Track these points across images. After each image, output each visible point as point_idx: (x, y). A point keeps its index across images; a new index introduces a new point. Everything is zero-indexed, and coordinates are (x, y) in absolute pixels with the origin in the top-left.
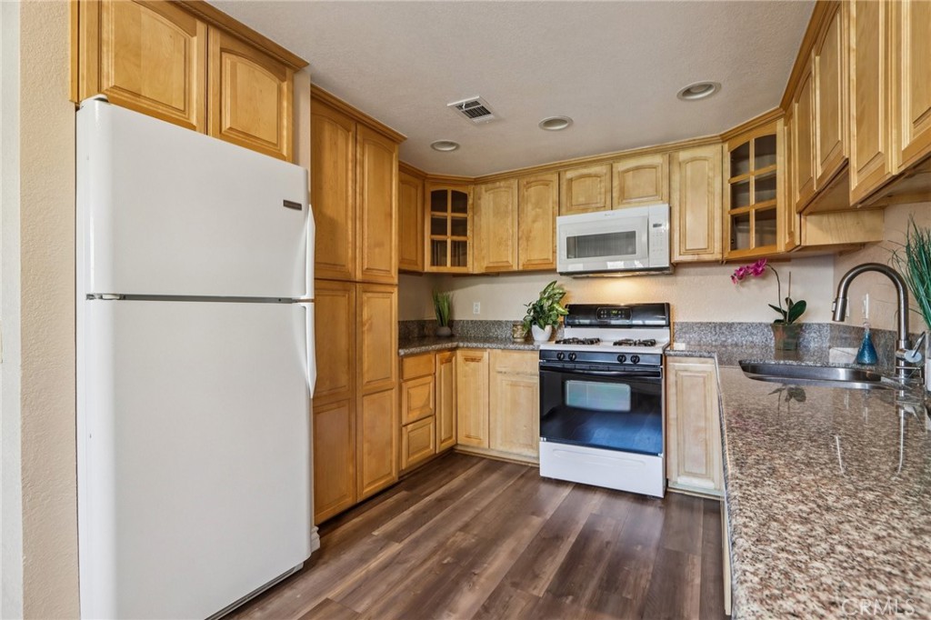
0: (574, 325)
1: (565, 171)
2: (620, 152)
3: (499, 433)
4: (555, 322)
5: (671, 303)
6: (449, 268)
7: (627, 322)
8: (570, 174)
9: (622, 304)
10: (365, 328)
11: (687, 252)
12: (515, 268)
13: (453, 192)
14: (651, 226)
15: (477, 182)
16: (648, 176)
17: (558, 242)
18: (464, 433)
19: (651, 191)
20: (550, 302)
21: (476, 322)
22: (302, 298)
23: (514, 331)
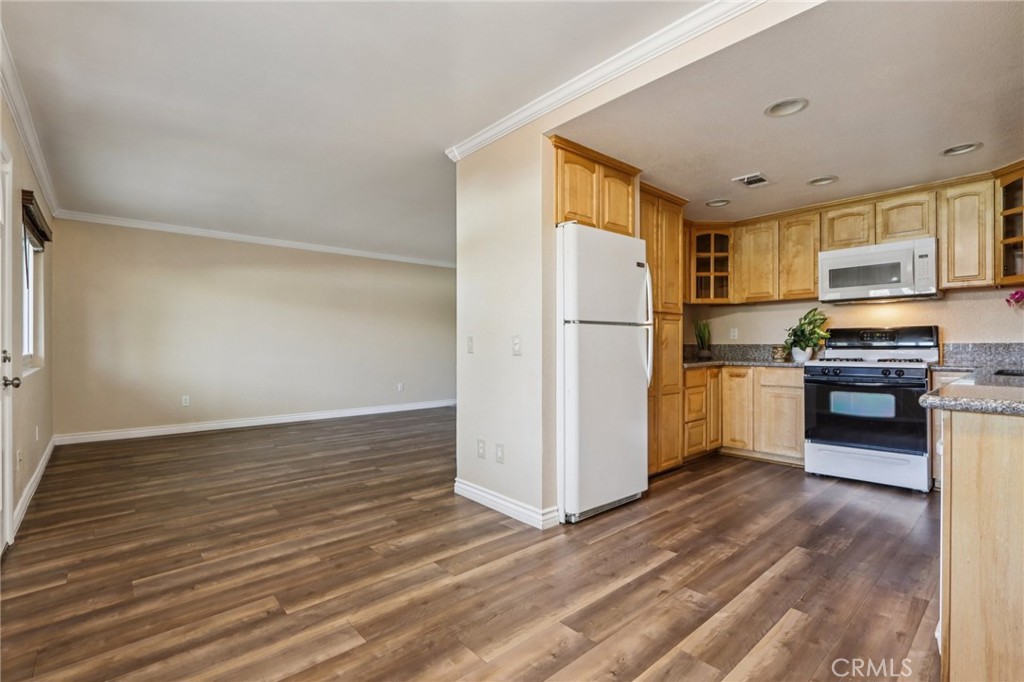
0: (835, 347)
1: (827, 211)
2: (884, 193)
3: (763, 437)
4: (815, 345)
5: (940, 326)
6: (712, 299)
7: (892, 343)
8: (831, 214)
9: (887, 328)
10: (664, 346)
11: (956, 279)
12: (776, 298)
13: (716, 235)
14: (917, 257)
15: (737, 225)
16: (913, 213)
17: (820, 274)
18: (729, 438)
19: (918, 225)
20: (812, 327)
21: (733, 346)
22: (646, 323)
23: (774, 353)
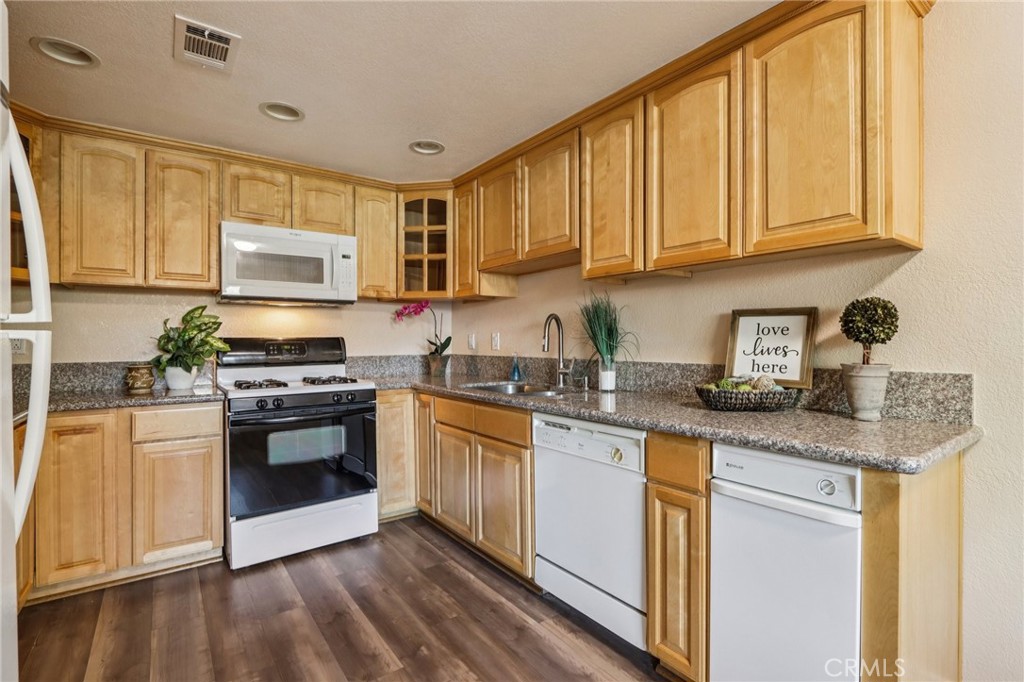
1: (230, 163)
2: (302, 166)
5: (346, 338)
8: (236, 170)
11: (368, 287)
12: (140, 282)
15: (51, 124)
16: (331, 201)
18: (54, 565)
19: (335, 218)
20: (204, 335)
23: (132, 378)
